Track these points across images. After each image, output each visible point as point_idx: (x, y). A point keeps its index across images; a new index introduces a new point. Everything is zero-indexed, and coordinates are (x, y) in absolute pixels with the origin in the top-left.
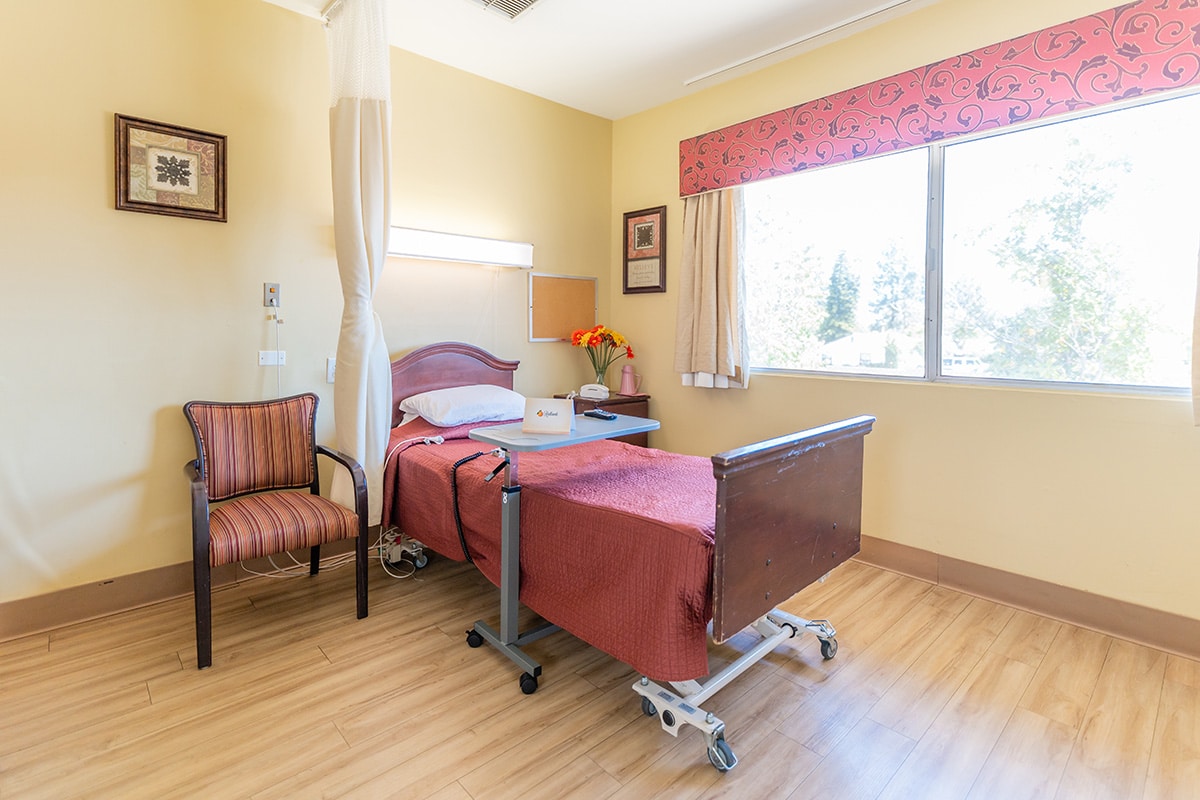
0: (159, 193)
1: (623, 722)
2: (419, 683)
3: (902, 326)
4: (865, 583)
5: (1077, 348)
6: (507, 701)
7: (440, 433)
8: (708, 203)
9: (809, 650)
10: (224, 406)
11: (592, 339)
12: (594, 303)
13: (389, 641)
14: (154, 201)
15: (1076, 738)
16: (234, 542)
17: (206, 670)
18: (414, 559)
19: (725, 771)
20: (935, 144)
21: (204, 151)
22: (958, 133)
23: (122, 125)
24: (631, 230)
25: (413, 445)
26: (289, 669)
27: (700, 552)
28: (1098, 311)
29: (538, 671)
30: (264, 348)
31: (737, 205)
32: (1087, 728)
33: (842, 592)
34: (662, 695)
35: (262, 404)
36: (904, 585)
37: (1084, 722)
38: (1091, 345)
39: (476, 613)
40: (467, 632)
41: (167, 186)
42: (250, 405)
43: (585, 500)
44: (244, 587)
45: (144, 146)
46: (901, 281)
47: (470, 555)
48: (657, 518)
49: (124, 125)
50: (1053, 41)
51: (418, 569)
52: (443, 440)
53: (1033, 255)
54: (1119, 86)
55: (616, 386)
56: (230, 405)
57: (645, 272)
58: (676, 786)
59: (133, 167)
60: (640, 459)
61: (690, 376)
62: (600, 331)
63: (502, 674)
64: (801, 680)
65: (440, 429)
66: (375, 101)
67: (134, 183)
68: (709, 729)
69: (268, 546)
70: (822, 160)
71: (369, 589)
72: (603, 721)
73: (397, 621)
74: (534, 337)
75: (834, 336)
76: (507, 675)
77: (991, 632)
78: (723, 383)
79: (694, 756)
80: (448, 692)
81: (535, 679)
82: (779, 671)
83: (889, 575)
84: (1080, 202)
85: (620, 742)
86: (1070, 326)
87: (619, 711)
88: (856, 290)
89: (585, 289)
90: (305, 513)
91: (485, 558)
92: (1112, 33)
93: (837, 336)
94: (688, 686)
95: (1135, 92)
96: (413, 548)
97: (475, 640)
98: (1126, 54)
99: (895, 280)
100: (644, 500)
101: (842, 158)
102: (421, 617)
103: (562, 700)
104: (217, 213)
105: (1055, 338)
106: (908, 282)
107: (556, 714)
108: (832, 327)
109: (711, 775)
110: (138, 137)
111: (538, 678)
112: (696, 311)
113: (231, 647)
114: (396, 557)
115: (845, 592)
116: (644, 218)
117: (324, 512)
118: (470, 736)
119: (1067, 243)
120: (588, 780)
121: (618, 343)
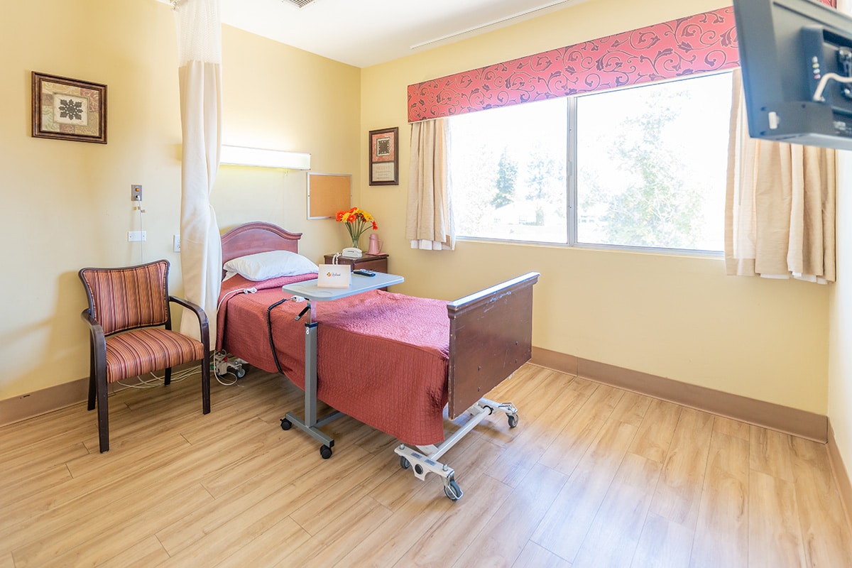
0: (61, 125)
1: (389, 474)
2: (252, 456)
3: (546, 196)
4: (532, 377)
5: (660, 215)
6: (313, 464)
7: (254, 285)
8: (428, 126)
9: (500, 422)
10: (106, 270)
11: (350, 216)
12: (350, 192)
13: (228, 428)
14: (58, 131)
15: (662, 469)
16: (123, 365)
17: (105, 453)
18: (236, 372)
19: (456, 500)
20: (572, 96)
21: (92, 95)
22: (585, 91)
23: (37, 80)
24: (374, 142)
25: (237, 294)
26: (163, 450)
27: (439, 364)
28: (672, 191)
29: (332, 444)
30: (132, 229)
31: (446, 129)
32: (668, 463)
33: (519, 383)
34: (414, 455)
35: (131, 269)
36: (557, 377)
37: (667, 459)
38: (669, 213)
39: (283, 407)
40: (281, 420)
41: (66, 120)
42: (123, 270)
43: (362, 331)
44: (121, 395)
45: (52, 93)
46: (545, 165)
47: (282, 369)
48: (411, 343)
49: (38, 78)
50: (641, 37)
51: (238, 378)
52: (256, 291)
53: (631, 153)
54: (680, 68)
55: (367, 248)
56: (111, 270)
57: (384, 171)
58: (426, 511)
59: (44, 108)
60: (389, 301)
61: (416, 242)
62: (355, 212)
63: (307, 447)
64: (496, 441)
65: (254, 283)
66: (212, 64)
67: (45, 118)
68: (445, 474)
69: (145, 368)
70: (501, 103)
71: (211, 392)
72: (376, 474)
73: (229, 416)
74: (311, 216)
75: (501, 203)
76: (310, 447)
77: (610, 406)
78: (439, 247)
79: (435, 492)
80: (274, 460)
81: (330, 449)
82: (483, 436)
83: (547, 371)
84: (660, 119)
85: (388, 486)
86: (655, 200)
87: (385, 467)
88: (516, 172)
89: (344, 182)
90: (168, 344)
91: (291, 370)
92: (675, 35)
93: (503, 203)
94: (430, 448)
95: (689, 72)
96: (235, 365)
97: (286, 425)
98: (684, 49)
99: (541, 164)
100: (399, 330)
101: (514, 102)
102: (247, 411)
103: (349, 462)
104: (101, 138)
105: (646, 209)
106: (550, 165)
107: (346, 471)
108: (500, 197)
109: (447, 503)
110: (47, 88)
111: (332, 448)
112: (420, 198)
113: (119, 437)
114: (224, 371)
115: (520, 384)
116: (383, 135)
117: (180, 342)
118: (292, 488)
119: (652, 145)
120: (372, 511)
121: (367, 219)
